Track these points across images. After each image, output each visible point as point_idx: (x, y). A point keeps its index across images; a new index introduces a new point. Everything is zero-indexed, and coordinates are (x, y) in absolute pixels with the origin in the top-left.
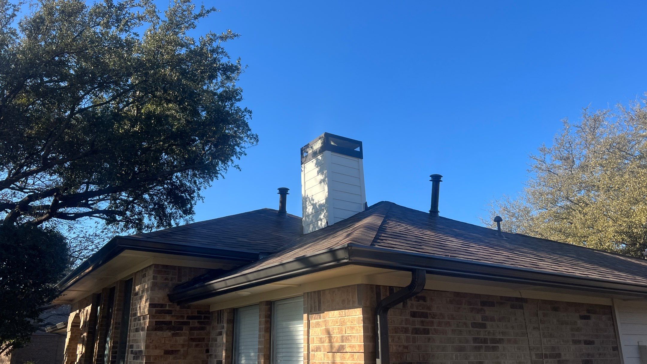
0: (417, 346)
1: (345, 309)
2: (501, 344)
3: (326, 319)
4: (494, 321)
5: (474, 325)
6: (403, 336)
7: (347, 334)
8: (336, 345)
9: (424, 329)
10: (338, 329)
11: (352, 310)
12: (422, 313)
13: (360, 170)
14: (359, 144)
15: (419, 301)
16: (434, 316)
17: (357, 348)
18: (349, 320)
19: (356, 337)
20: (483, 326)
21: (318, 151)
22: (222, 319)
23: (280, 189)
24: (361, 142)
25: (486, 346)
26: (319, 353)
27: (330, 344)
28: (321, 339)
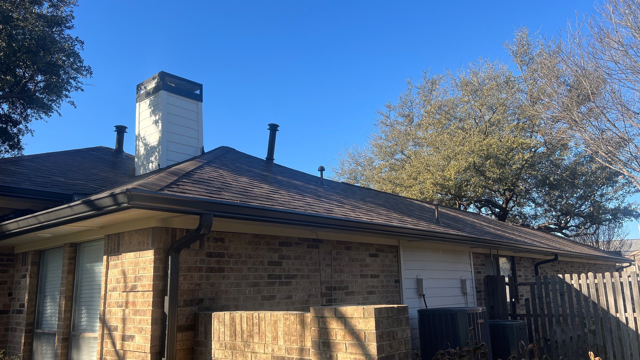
0: (211, 283)
1: (140, 251)
2: (294, 279)
3: (123, 261)
4: (291, 259)
5: (271, 263)
6: (196, 275)
7: (139, 275)
8: (130, 285)
9: (220, 268)
10: (133, 270)
11: (146, 251)
12: (219, 253)
13: (199, 114)
14: (200, 87)
15: (216, 243)
16: (231, 256)
17: (147, 287)
18: (142, 261)
19: (147, 276)
20: (279, 264)
21: (151, 92)
22: (27, 262)
23: (117, 127)
24: (202, 85)
25: (280, 282)
26: (115, 293)
27: (124, 284)
28: (118, 279)
